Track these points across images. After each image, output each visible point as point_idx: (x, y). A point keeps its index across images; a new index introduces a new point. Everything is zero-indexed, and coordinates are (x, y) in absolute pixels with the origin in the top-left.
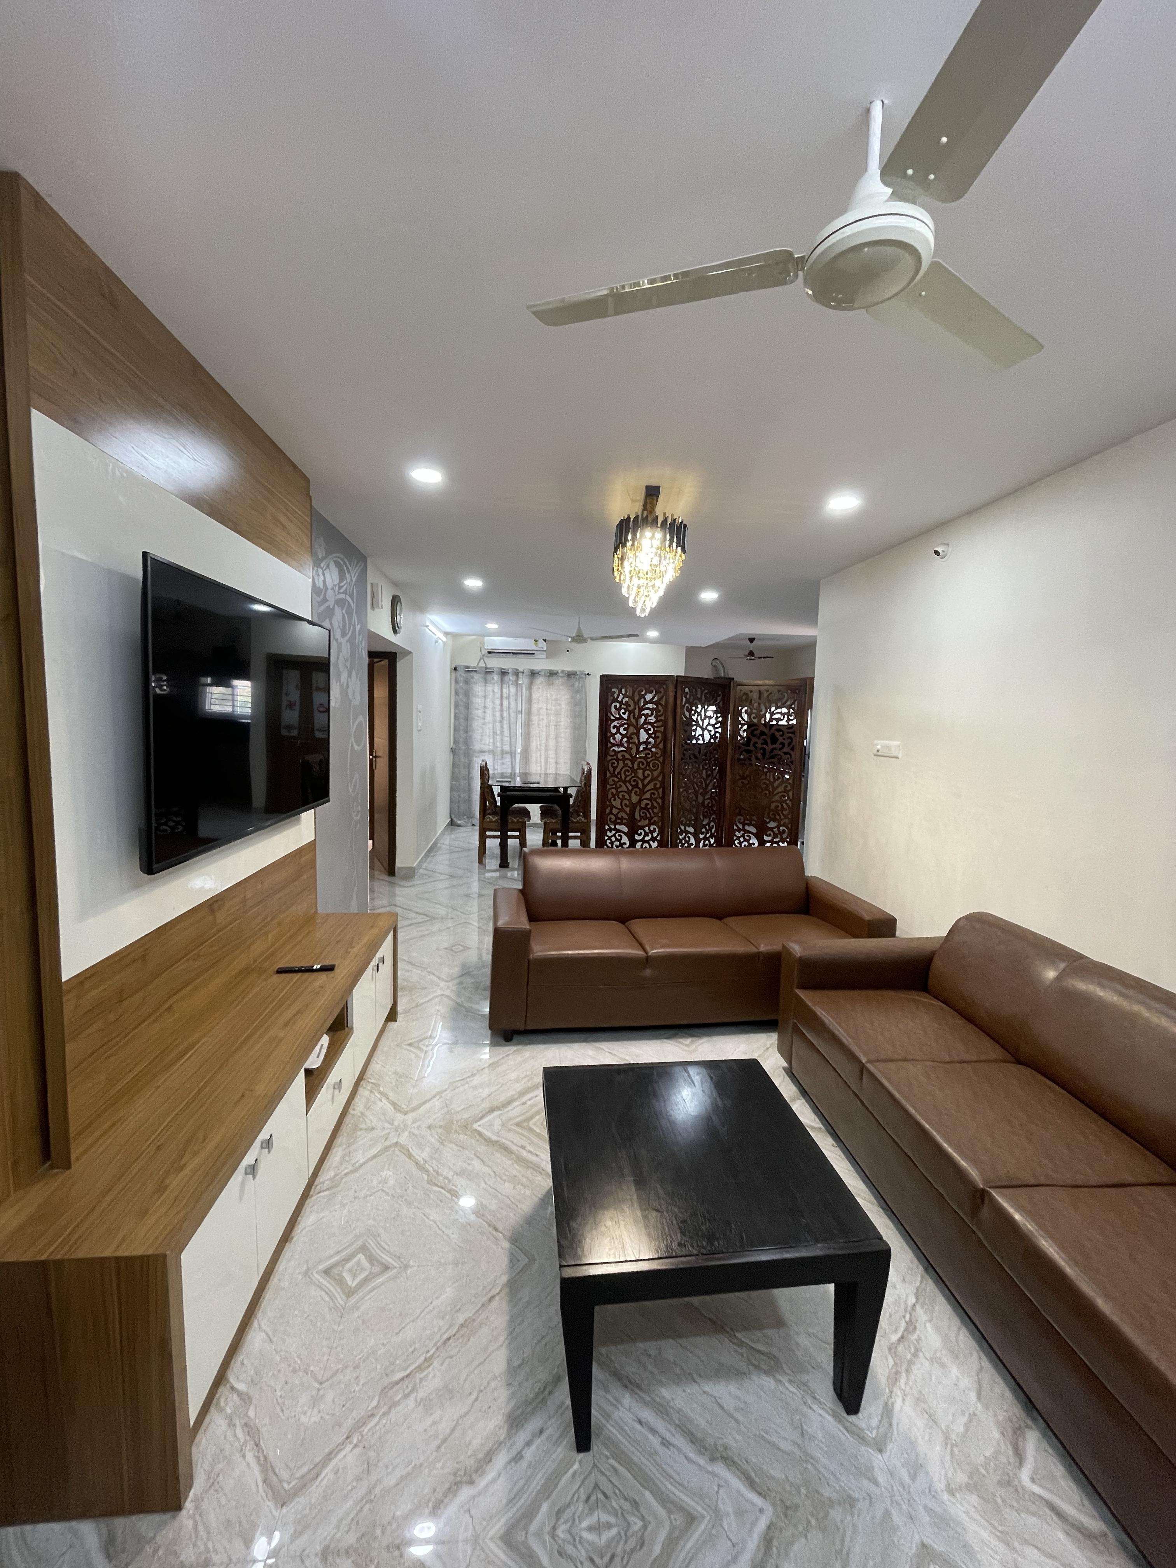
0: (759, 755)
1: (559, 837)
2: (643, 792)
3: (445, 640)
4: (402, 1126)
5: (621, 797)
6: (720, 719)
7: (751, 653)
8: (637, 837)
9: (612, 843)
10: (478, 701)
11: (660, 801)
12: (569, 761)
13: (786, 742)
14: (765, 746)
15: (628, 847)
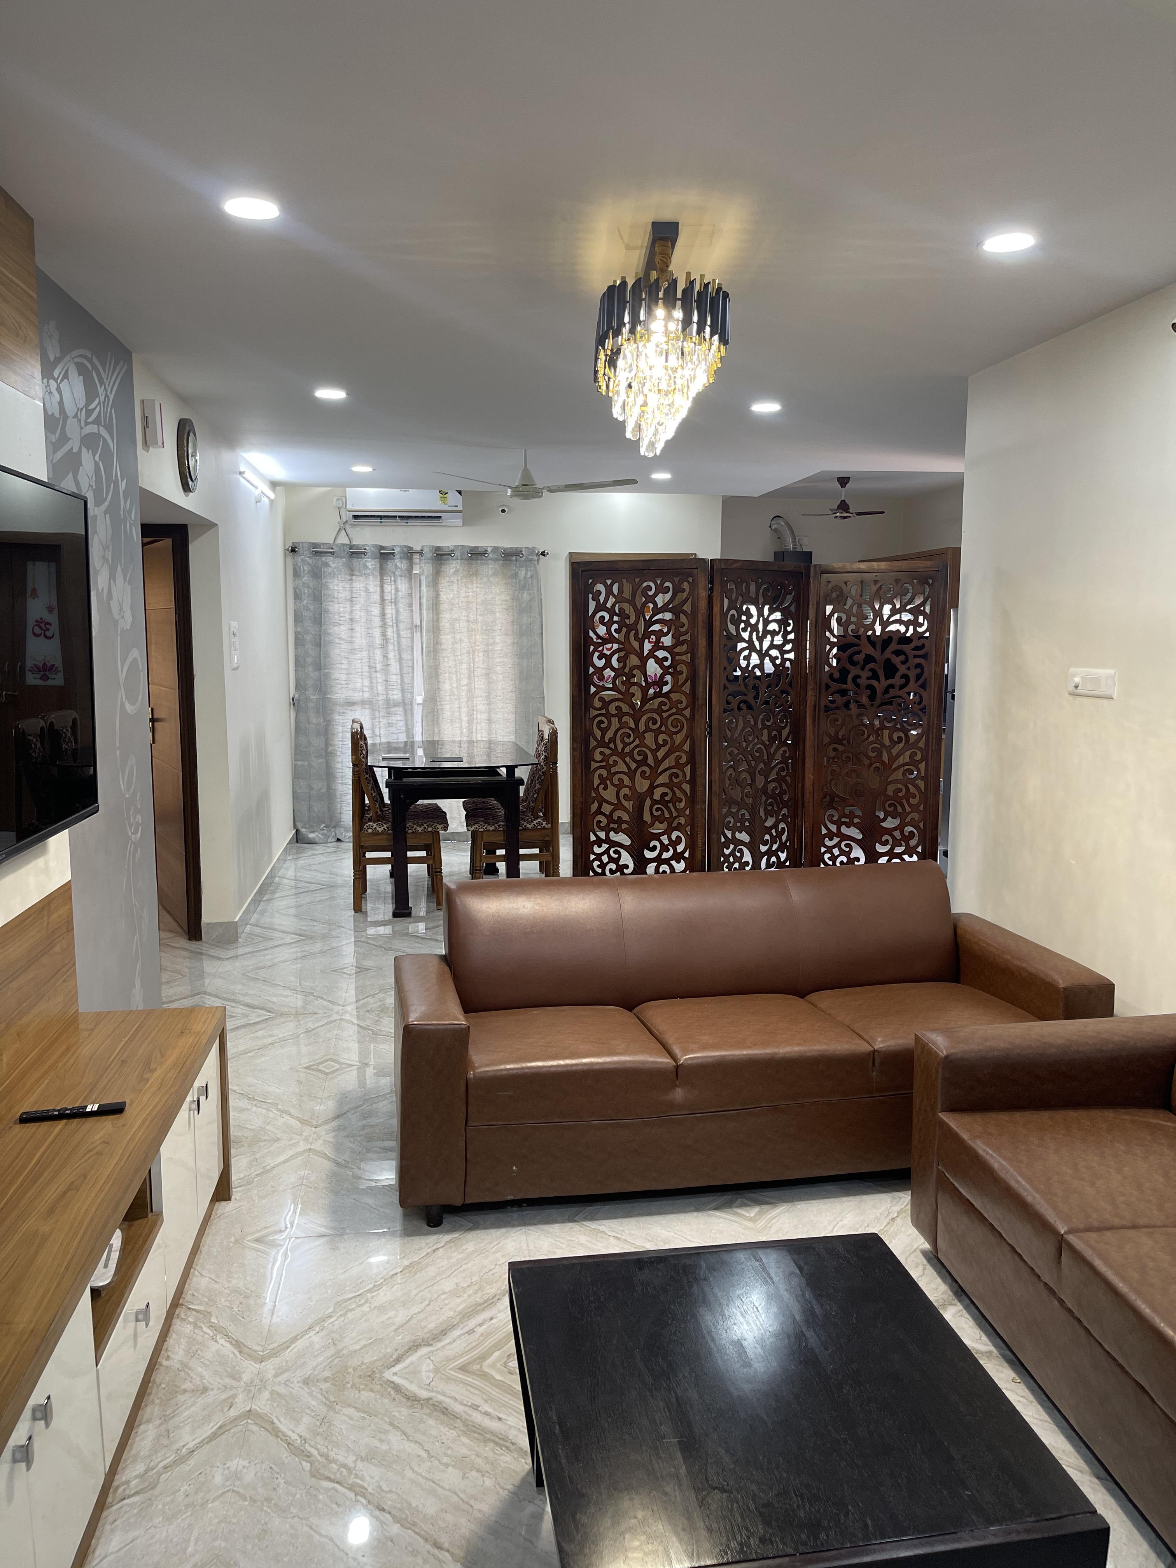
0: (864, 700)
1: (501, 858)
2: (655, 773)
3: (272, 496)
4: (257, 1381)
5: (616, 782)
6: (791, 636)
7: (843, 506)
8: (648, 854)
9: (603, 866)
10: (338, 608)
11: (687, 787)
12: (512, 717)
13: (912, 674)
14: (874, 682)
15: (632, 874)
